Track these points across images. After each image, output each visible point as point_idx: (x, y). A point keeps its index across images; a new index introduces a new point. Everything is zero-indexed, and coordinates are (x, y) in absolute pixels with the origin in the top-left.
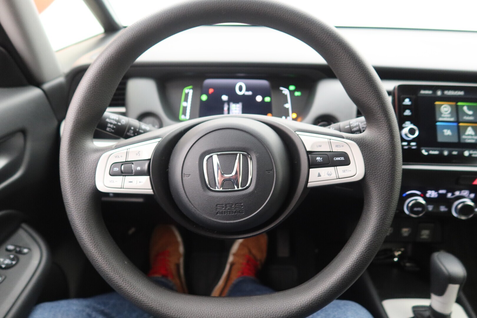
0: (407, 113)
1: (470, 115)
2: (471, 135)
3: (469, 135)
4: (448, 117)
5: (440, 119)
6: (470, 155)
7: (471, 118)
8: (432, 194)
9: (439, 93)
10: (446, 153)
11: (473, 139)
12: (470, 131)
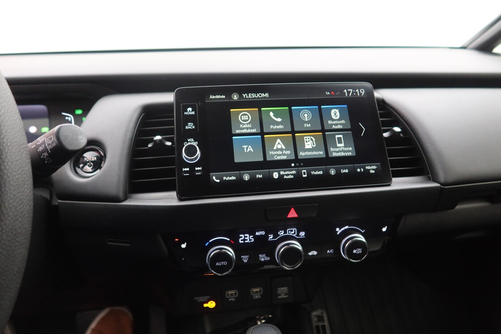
0: (190, 126)
1: (278, 123)
2: (281, 150)
3: (277, 150)
4: (247, 128)
5: (238, 132)
6: (281, 177)
7: (281, 127)
8: (246, 238)
9: (235, 97)
10: (246, 177)
11: (284, 155)
12: (279, 144)
